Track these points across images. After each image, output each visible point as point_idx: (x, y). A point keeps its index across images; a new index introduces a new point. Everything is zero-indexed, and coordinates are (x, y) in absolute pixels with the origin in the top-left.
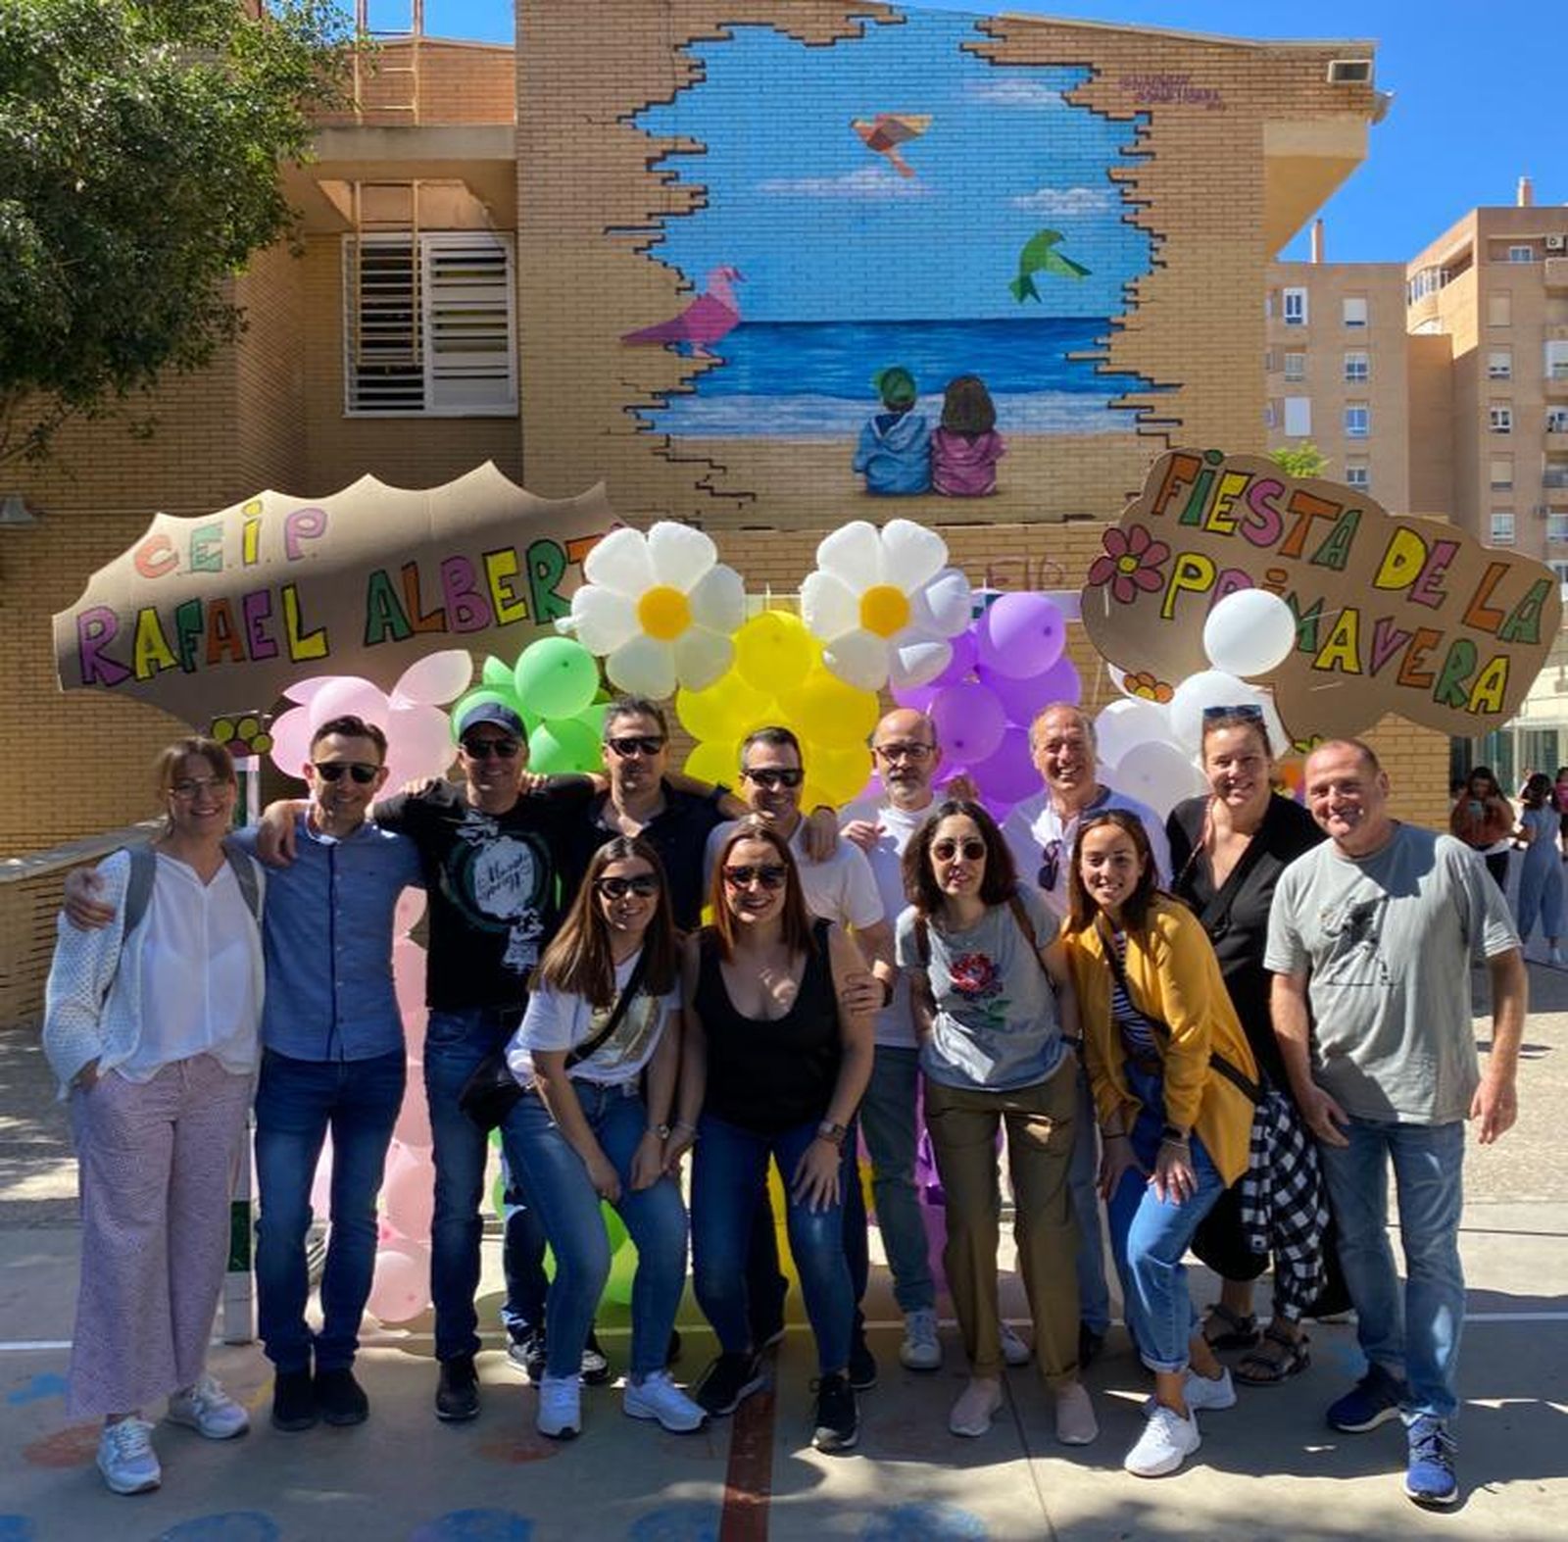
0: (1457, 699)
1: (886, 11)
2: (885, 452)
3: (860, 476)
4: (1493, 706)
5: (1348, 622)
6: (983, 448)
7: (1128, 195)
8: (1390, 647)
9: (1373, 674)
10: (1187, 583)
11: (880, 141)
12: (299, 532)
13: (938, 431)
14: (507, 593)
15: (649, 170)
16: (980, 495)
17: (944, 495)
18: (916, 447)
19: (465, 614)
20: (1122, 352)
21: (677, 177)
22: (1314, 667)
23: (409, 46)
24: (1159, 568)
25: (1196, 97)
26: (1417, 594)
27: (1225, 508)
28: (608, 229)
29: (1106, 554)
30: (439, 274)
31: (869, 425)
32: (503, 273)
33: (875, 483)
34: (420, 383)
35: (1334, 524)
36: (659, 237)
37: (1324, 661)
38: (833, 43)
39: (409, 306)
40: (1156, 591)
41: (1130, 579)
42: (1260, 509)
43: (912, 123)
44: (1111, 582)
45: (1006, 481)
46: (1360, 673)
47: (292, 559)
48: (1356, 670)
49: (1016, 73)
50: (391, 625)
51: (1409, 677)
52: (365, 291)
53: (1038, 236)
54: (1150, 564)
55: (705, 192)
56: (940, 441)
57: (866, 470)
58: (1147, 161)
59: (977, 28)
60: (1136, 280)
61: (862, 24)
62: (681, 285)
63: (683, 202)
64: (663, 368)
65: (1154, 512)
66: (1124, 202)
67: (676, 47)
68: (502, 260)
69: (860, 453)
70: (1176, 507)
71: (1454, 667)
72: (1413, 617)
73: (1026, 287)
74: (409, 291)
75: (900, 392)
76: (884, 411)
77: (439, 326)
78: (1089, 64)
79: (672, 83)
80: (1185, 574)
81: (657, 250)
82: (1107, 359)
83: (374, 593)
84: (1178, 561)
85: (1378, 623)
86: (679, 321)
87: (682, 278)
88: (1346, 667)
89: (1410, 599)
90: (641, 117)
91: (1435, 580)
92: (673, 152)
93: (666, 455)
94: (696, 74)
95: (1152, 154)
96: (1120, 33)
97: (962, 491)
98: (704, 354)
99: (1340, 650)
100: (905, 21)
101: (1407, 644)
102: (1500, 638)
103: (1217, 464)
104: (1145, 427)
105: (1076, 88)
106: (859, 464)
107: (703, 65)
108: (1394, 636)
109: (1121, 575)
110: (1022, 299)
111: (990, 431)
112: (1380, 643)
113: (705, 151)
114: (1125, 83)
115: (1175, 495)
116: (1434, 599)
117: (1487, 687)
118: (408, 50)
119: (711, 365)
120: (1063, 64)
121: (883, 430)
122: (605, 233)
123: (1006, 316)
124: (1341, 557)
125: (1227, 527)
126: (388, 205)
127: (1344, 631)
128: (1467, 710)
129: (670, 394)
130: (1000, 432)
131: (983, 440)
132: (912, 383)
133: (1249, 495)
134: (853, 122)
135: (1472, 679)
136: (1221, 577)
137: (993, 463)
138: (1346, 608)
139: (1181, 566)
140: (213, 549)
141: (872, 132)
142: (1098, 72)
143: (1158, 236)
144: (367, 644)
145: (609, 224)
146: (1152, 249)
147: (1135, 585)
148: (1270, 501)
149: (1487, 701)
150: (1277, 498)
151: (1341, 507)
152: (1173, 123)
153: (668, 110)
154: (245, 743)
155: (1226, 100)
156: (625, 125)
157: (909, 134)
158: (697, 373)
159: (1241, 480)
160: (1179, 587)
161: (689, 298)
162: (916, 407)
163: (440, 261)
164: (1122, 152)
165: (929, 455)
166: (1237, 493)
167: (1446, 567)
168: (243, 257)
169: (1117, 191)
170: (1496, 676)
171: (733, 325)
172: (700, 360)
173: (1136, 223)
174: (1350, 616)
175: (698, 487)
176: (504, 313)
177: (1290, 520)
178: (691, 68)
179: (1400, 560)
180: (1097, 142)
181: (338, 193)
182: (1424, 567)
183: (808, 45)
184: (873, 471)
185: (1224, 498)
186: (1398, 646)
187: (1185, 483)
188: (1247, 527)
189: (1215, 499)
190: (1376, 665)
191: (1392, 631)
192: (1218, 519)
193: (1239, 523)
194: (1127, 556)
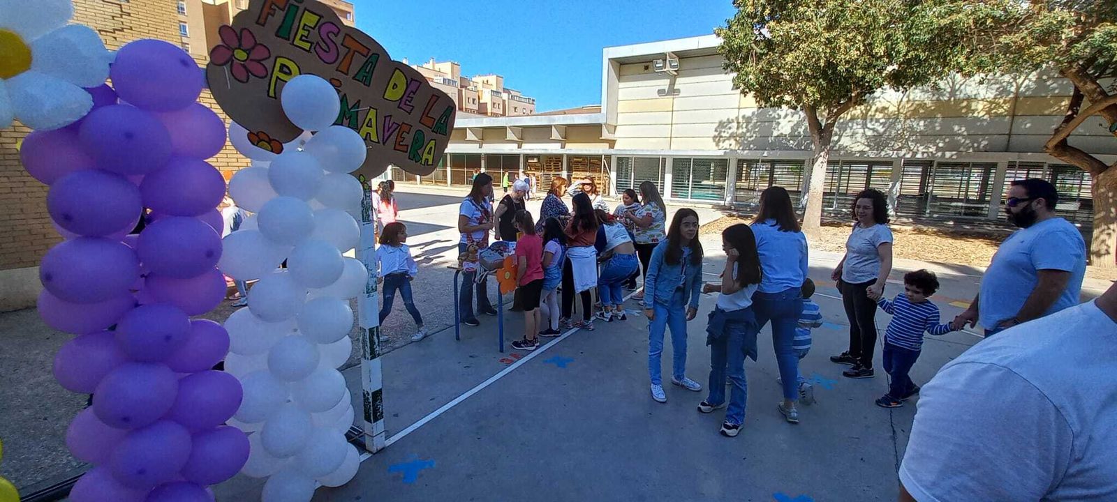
0: (416, 158)
4: (430, 162)
5: (372, 114)
8: (391, 130)
9: (384, 143)
10: (282, 76)
24: (262, 63)
26: (402, 105)
27: (306, 33)
29: (222, 43)
35: (366, 59)
37: (362, 135)
40: (262, 77)
41: (243, 65)
42: (326, 40)
44: (229, 64)
46: (378, 142)
48: (377, 141)
51: (399, 146)
54: (257, 58)
70: (273, 23)
71: (416, 143)
72: (399, 116)
80: (281, 70)
84: (276, 60)
85: (385, 117)
88: (372, 139)
89: (399, 107)
91: (409, 99)
99: (369, 130)
101: (397, 130)
102: (433, 131)
103: (300, 3)
108: (392, 125)
109: (235, 61)
112: (386, 129)
115: (273, 15)
116: (408, 109)
117: (427, 153)
124: (368, 78)
125: (307, 46)
127: (370, 119)
128: (421, 163)
133: (319, 28)
135: (423, 148)
138: (370, 107)
139: (278, 65)
147: (247, 70)
148: (331, 36)
149: (428, 159)
151: (369, 50)
159: (315, 18)
160: (277, 78)
166: (312, 25)
167: (414, 93)
170: (431, 148)
174: (373, 112)
177: (342, 50)
179: (395, 86)
182: (405, 92)
185: (304, 27)
186: (394, 131)
187: (279, 8)
188: (318, 49)
189: (299, 26)
190: (386, 138)
191: (392, 122)
192: (301, 39)
193: (314, 45)
194: (239, 48)
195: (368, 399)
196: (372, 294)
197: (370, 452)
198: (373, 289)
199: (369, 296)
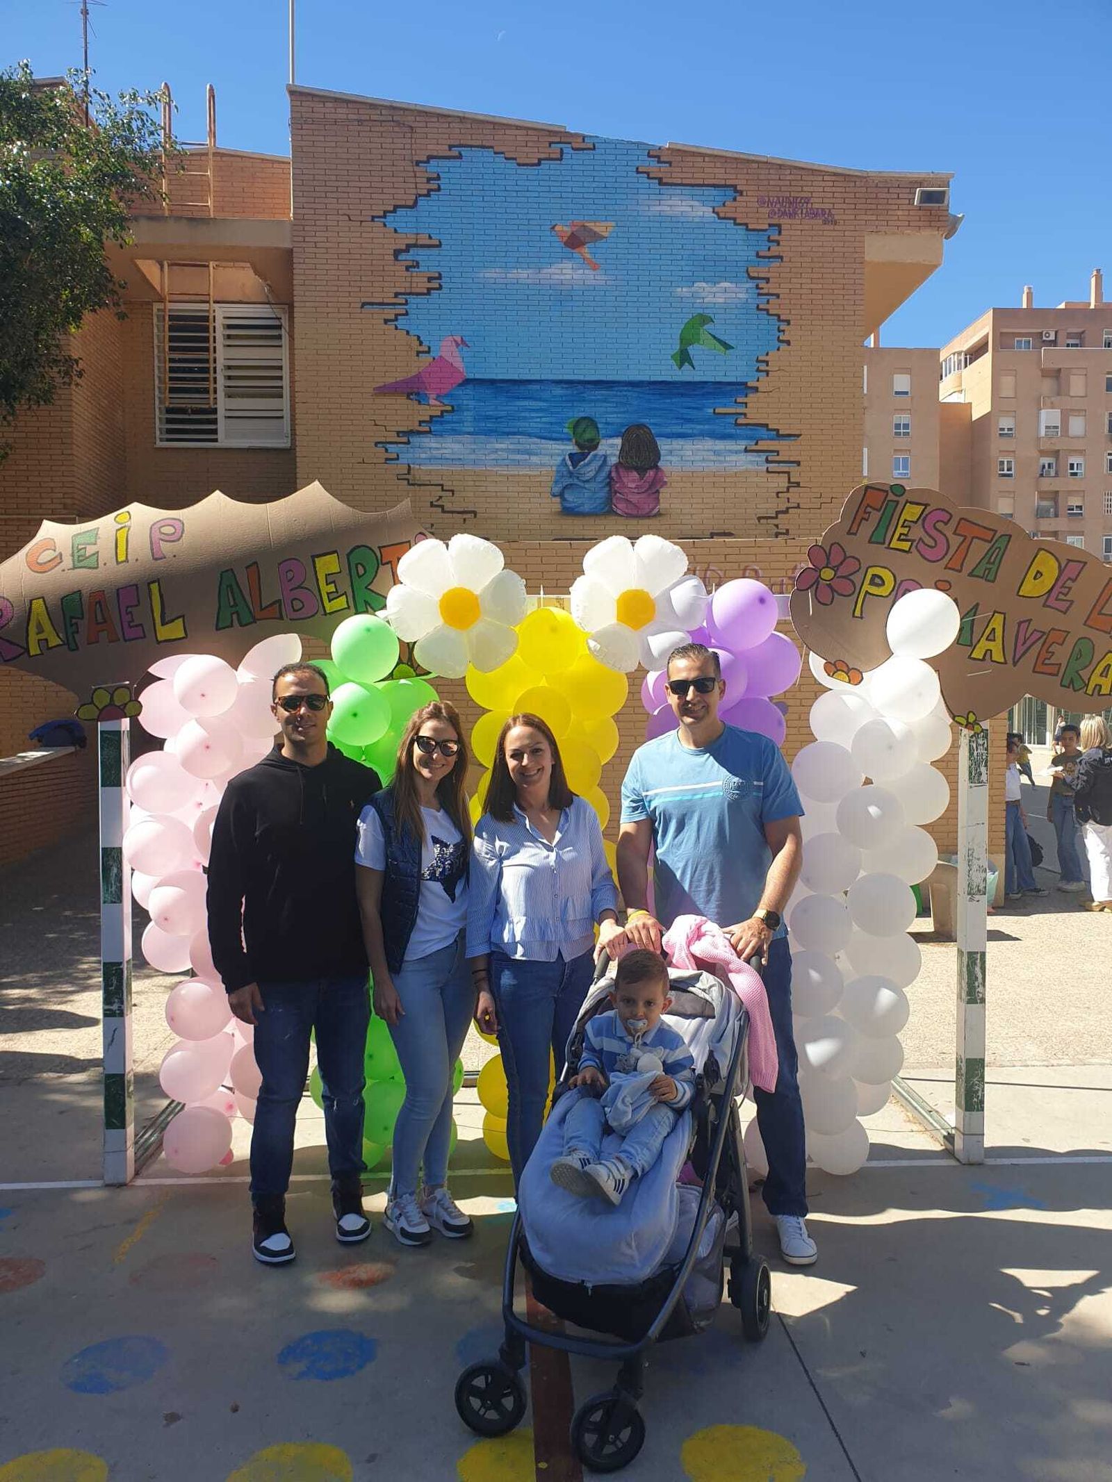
0: (1078, 684)
1: (580, 140)
2: (576, 481)
3: (558, 500)
5: (997, 622)
6: (650, 480)
7: (762, 288)
8: (1029, 642)
9: (1015, 664)
10: (873, 590)
11: (574, 242)
12: (162, 537)
13: (617, 466)
14: (332, 588)
15: (396, 259)
16: (648, 516)
17: (622, 516)
18: (599, 479)
19: (297, 605)
20: (756, 409)
21: (417, 266)
22: (970, 657)
23: (206, 154)
24: (851, 577)
25: (815, 214)
26: (1051, 602)
27: (905, 531)
28: (363, 305)
29: (811, 566)
30: (229, 337)
31: (564, 460)
32: (279, 337)
33: (568, 505)
34: (215, 422)
35: (988, 546)
36: (404, 312)
37: (978, 654)
38: (539, 164)
39: (207, 361)
40: (850, 595)
41: (829, 586)
42: (934, 533)
43: (599, 228)
44: (815, 587)
45: (668, 506)
46: (1005, 663)
47: (156, 559)
48: (1002, 660)
49: (679, 192)
50: (237, 612)
51: (1043, 666)
52: (171, 349)
53: (693, 318)
54: (844, 574)
55: (440, 277)
56: (617, 471)
57: (561, 495)
58: (776, 263)
59: (649, 156)
60: (767, 354)
61: (561, 149)
62: (421, 349)
63: (422, 285)
64: (405, 413)
65: (849, 533)
66: (759, 294)
67: (418, 163)
68: (279, 327)
69: (556, 482)
70: (866, 529)
71: (1077, 659)
72: (1045, 620)
73: (684, 358)
74: (207, 349)
75: (587, 436)
76: (575, 450)
77: (229, 378)
78: (735, 187)
79: (414, 191)
81: (401, 322)
82: (745, 414)
83: (224, 586)
84: (867, 572)
85: (1020, 624)
86: (418, 376)
87: (421, 344)
88: (994, 658)
89: (1045, 605)
90: (390, 218)
91: (1065, 591)
92: (415, 246)
93: (408, 480)
94: (433, 185)
95: (781, 258)
96: (758, 162)
97: (635, 512)
98: (438, 403)
99: (991, 645)
100: (594, 148)
101: (1042, 641)
103: (899, 496)
104: (772, 467)
105: (724, 205)
106: (557, 490)
107: (438, 178)
108: (1032, 634)
109: (822, 582)
110: (681, 366)
111: (656, 467)
112: (1020, 641)
113: (440, 245)
114: (761, 202)
115: (867, 520)
116: (1062, 606)
117: (1101, 675)
118: (203, 158)
119: (442, 412)
120: (714, 186)
121: (574, 466)
122: (362, 307)
123: (669, 379)
124: (993, 571)
125: (906, 546)
126: (189, 281)
127: (994, 629)
128: (1085, 693)
129: (411, 433)
130: (663, 468)
131: (651, 473)
132: (597, 428)
133: (924, 521)
134: (556, 225)
135: (1090, 669)
136: (900, 584)
137: (658, 492)
138: (995, 612)
139: (869, 577)
140: (91, 550)
141: (569, 234)
142: (741, 193)
143: (783, 321)
144: (217, 629)
145: (363, 300)
146: (779, 331)
147: (833, 590)
148: (940, 526)
149: (1101, 686)
150: (946, 524)
151: (996, 531)
152: (796, 234)
153: (410, 212)
154: (119, 707)
155: (836, 217)
156: (378, 223)
157: (597, 237)
158: (431, 417)
159: (918, 509)
160: (867, 592)
161: (426, 359)
162: (600, 447)
163: (229, 327)
164: (758, 256)
165: (609, 484)
166: (915, 519)
168: (78, 317)
169: (754, 285)
171: (460, 381)
172: (433, 407)
173: (767, 310)
174: (999, 619)
175: (432, 505)
176: (280, 368)
177: (955, 541)
178: (429, 180)
179: (1039, 574)
180: (737, 245)
181: (150, 270)
182: (1057, 580)
183: (519, 165)
184: (566, 496)
185: (904, 522)
186: (1034, 643)
187: (874, 509)
188: (921, 545)
189: (898, 524)
190: (1017, 657)
191: (1030, 631)
192: (899, 539)
193: (915, 544)
194: (827, 567)
195: (961, 1069)
196: (977, 897)
197: (958, 1160)
198: (979, 891)
199: (971, 900)
